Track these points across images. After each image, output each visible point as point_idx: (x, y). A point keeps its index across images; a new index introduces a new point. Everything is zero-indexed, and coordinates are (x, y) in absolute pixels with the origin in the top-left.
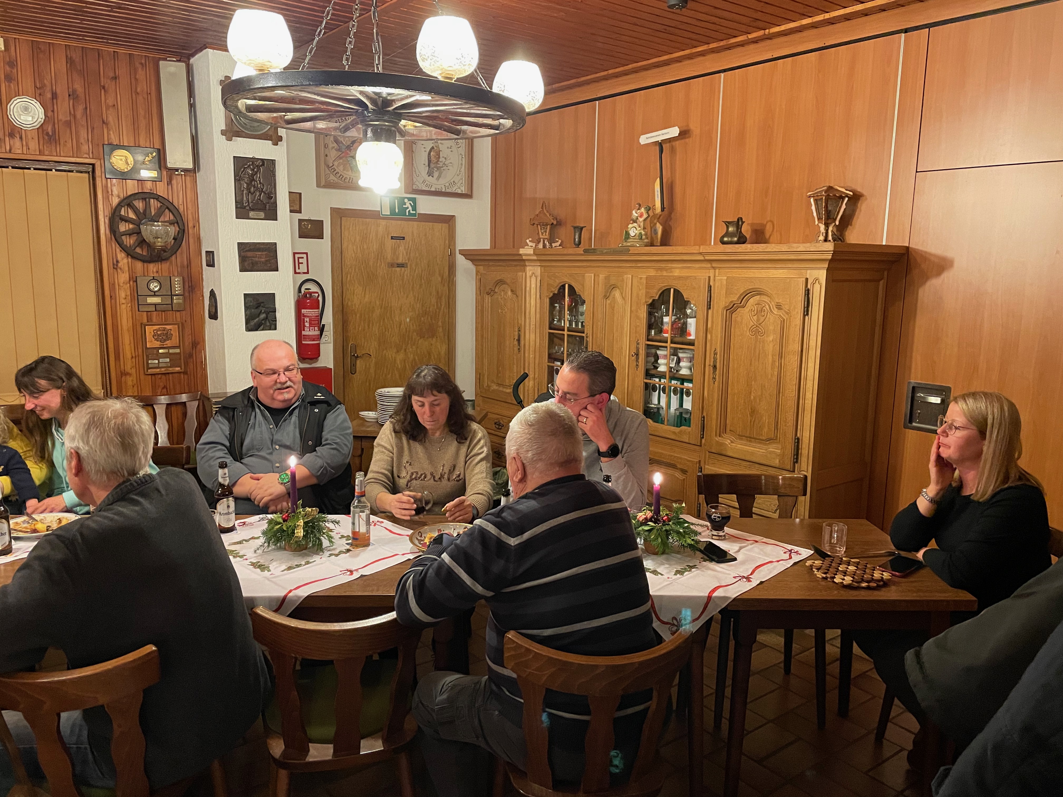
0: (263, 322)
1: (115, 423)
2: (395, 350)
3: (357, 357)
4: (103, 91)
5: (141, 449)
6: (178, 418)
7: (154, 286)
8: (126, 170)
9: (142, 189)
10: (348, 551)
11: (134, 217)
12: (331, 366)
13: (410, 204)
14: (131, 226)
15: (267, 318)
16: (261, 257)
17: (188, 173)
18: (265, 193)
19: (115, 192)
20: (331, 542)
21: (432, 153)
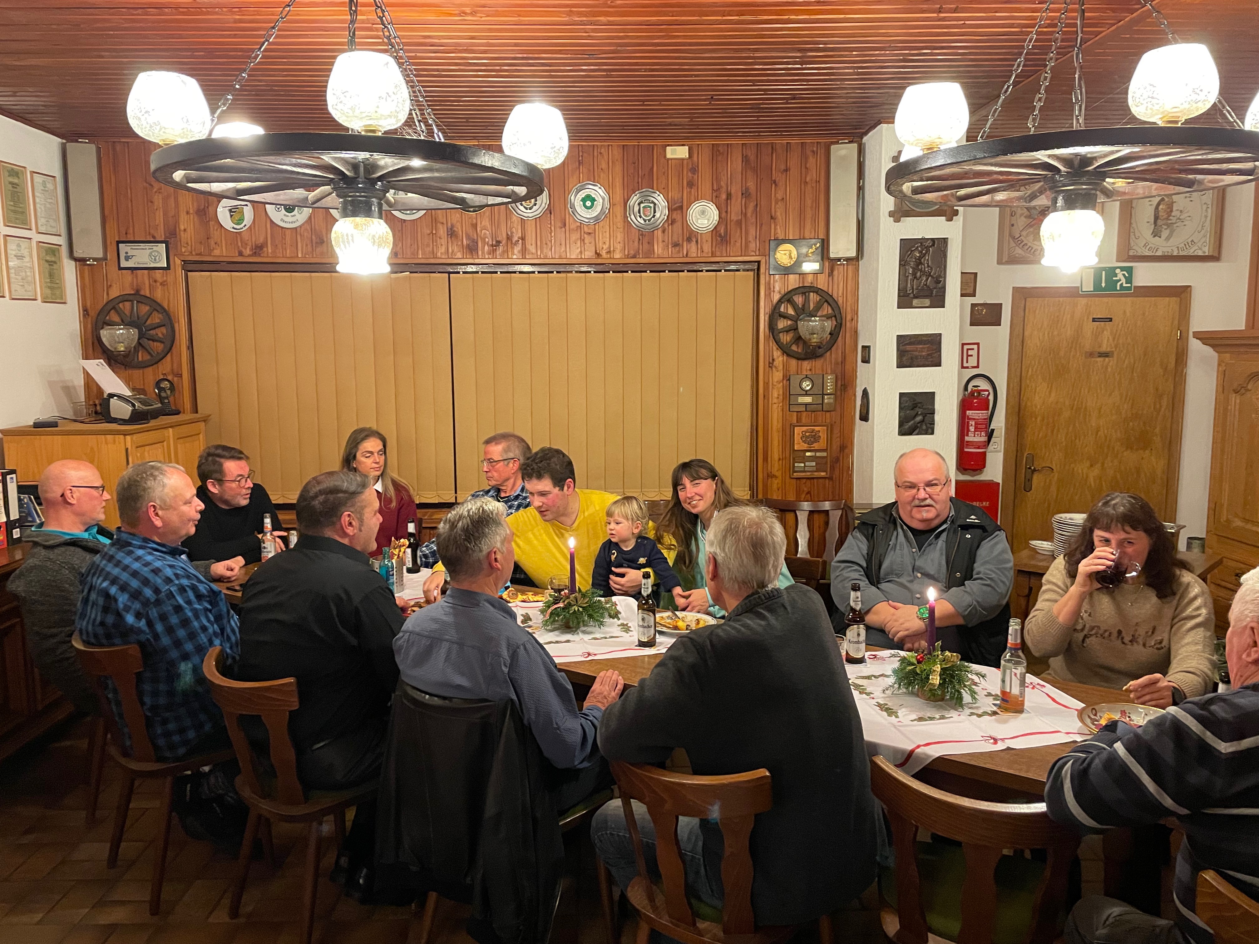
0: (919, 425)
1: (749, 533)
2: (1088, 464)
3: (1035, 470)
4: (773, 185)
5: (772, 562)
6: (819, 527)
7: (806, 385)
8: (789, 265)
9: (803, 282)
10: (995, 713)
11: (793, 313)
12: (999, 479)
13: (1124, 275)
14: (789, 322)
15: (922, 421)
16: (923, 351)
17: (850, 262)
18: (932, 277)
19: (777, 288)
20: (974, 698)
21: (1161, 207)
